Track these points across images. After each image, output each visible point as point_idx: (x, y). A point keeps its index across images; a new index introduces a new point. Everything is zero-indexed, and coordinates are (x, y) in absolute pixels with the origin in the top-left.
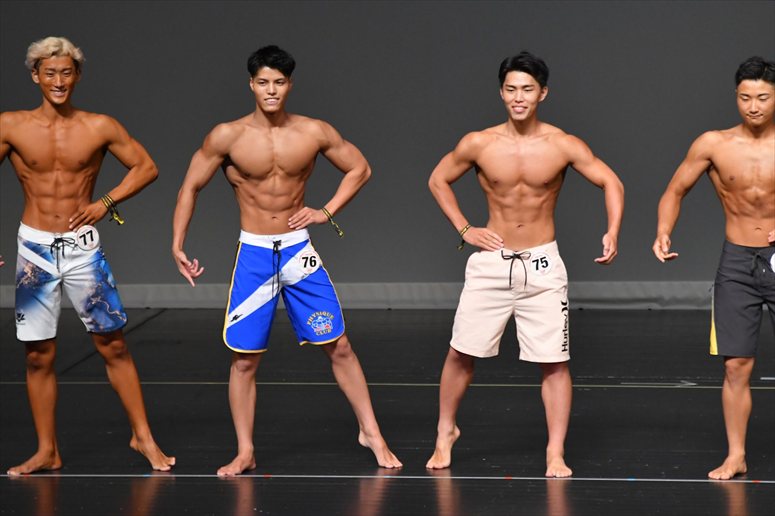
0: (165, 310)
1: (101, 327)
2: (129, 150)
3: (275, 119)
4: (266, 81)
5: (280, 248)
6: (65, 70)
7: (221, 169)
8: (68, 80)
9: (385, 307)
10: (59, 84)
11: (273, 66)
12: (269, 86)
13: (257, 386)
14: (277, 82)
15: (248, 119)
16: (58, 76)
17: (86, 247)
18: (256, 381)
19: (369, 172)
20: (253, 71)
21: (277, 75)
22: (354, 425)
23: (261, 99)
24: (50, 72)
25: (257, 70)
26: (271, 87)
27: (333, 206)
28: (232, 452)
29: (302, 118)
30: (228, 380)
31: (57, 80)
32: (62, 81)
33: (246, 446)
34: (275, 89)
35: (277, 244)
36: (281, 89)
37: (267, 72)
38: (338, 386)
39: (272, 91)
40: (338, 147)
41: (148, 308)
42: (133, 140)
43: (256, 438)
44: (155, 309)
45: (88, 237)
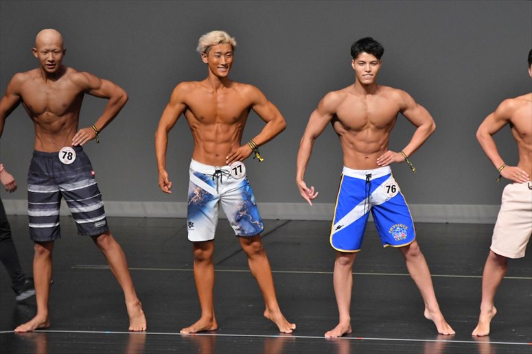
0: (290, 221)
1: (246, 232)
2: (266, 109)
3: (369, 89)
4: (364, 63)
5: (371, 179)
6: (227, 53)
7: (330, 124)
8: (229, 60)
9: (445, 221)
10: (224, 63)
11: (369, 52)
12: (366, 65)
13: (353, 275)
14: (371, 63)
15: (350, 88)
16: (223, 58)
17: (237, 177)
18: (353, 272)
19: (434, 126)
20: (355, 55)
21: (371, 58)
22: (421, 304)
23: (361, 75)
24: (218, 55)
25: (358, 55)
26: (367, 67)
27: (408, 150)
28: (335, 322)
29: (388, 88)
30: (333, 271)
31: (223, 60)
32: (226, 60)
33: (345, 317)
34: (370, 68)
35: (368, 176)
36: (375, 68)
37: (365, 56)
38: (410, 276)
39: (368, 70)
40: (413, 108)
41: (278, 220)
42: (269, 103)
43: (352, 312)
44: (282, 220)
45: (238, 169)
